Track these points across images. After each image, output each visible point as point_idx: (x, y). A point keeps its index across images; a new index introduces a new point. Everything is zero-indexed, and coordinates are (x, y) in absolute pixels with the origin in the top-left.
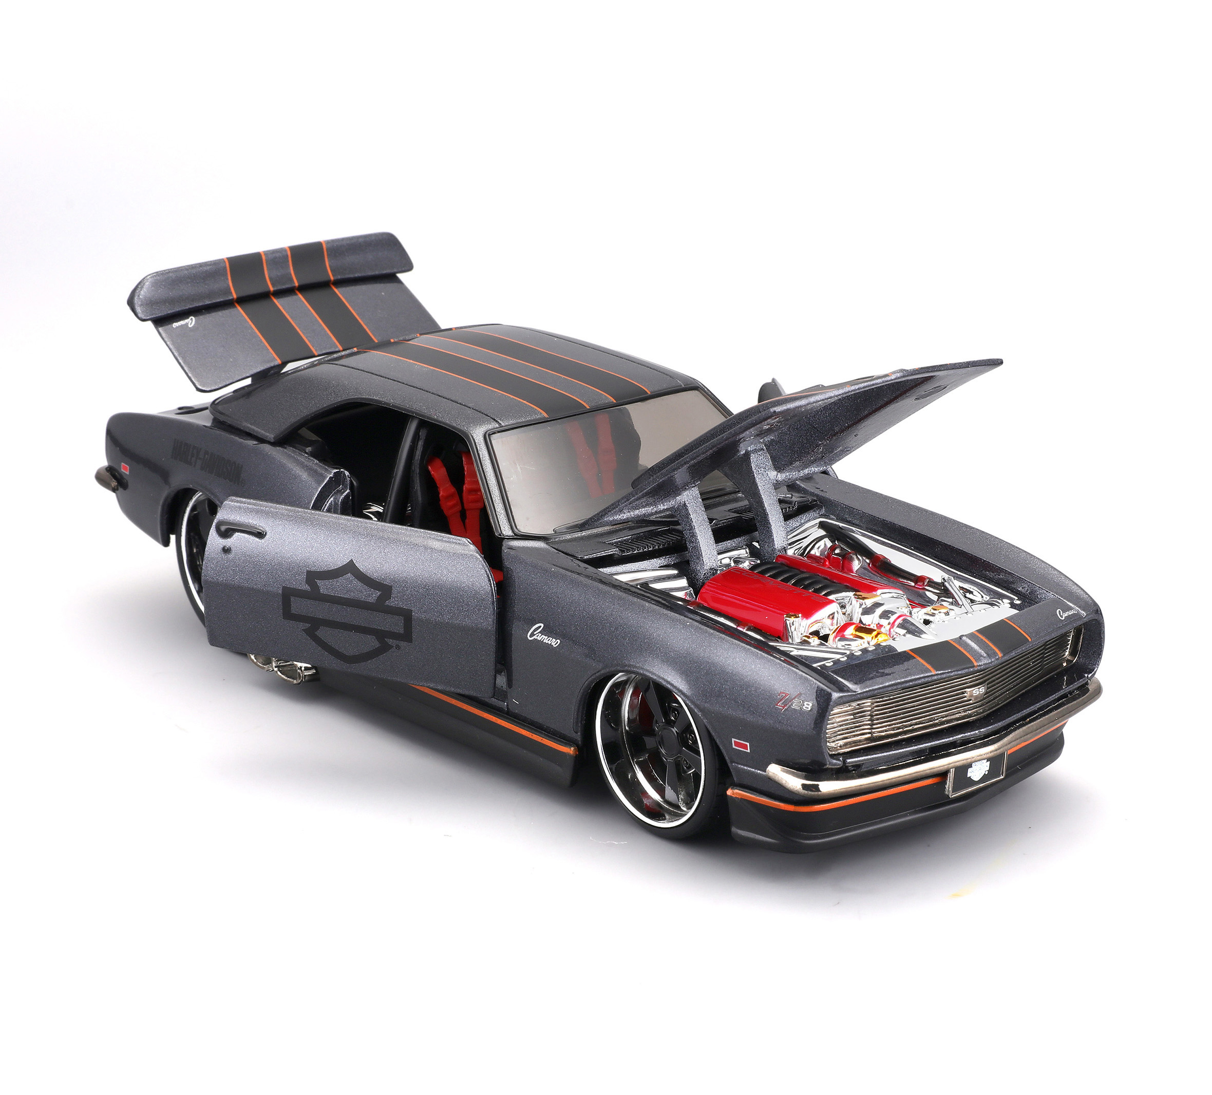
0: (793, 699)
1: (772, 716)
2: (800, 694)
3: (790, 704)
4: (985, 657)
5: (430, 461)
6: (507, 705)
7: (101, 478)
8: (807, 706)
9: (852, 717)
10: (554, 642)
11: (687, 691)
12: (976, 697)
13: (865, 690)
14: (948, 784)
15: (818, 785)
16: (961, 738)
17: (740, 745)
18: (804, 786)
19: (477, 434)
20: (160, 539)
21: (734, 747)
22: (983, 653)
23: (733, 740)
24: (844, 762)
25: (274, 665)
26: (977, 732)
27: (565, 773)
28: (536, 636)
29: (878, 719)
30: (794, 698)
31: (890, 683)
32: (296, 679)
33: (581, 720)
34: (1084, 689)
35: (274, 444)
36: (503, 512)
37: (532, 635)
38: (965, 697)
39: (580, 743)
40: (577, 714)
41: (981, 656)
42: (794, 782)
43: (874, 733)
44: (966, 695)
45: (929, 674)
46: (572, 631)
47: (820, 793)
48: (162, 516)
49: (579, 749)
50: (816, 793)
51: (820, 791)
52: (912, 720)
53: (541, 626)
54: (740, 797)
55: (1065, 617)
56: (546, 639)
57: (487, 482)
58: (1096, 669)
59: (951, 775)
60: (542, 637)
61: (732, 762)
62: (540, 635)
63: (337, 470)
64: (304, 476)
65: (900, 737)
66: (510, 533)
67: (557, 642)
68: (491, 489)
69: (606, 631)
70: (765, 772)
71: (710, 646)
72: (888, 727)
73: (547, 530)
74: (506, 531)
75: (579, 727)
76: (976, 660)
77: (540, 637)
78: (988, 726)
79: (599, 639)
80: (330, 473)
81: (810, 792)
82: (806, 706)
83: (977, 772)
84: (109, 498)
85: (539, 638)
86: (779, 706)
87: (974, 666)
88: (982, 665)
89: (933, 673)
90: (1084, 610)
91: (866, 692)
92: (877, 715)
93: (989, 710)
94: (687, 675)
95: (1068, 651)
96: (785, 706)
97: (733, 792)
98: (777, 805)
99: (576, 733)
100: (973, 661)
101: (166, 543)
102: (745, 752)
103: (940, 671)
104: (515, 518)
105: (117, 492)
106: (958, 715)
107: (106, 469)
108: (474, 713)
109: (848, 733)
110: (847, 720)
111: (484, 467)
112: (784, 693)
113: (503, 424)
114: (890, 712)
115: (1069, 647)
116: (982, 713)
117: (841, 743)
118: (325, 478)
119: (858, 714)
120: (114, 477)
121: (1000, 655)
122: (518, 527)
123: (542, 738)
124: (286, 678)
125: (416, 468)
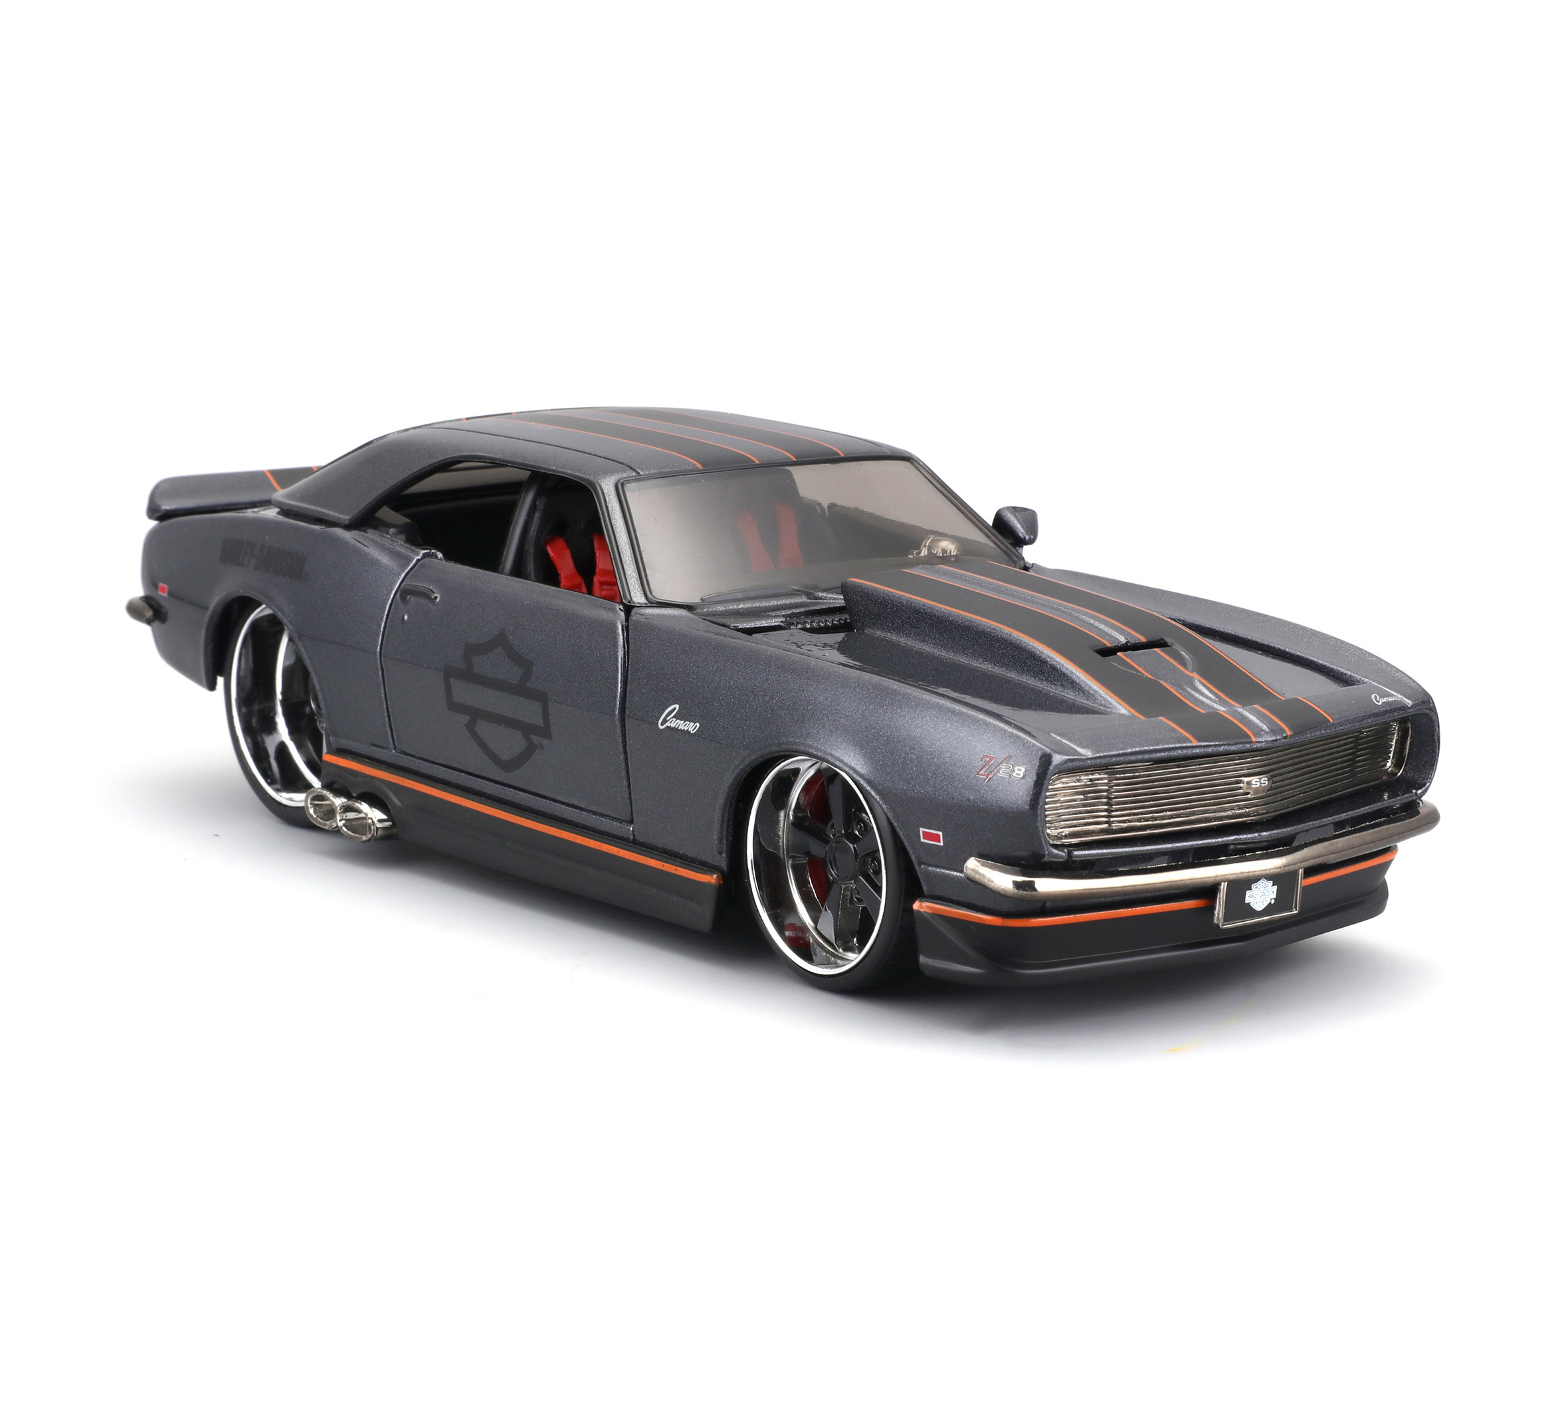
0: (999, 765)
1: (972, 789)
2: (1009, 757)
3: (996, 770)
4: (1267, 732)
5: (548, 542)
6: (633, 831)
7: (134, 610)
8: (1019, 772)
9: (1082, 797)
10: (692, 727)
11: (861, 768)
12: (1256, 791)
13: (1098, 755)
14: (1217, 908)
15: (1033, 883)
16: (1234, 840)
17: (931, 837)
18: (1017, 885)
19: (607, 486)
20: (204, 680)
21: (922, 840)
22: (1265, 727)
23: (921, 830)
24: (1070, 854)
25: (338, 818)
26: (1256, 835)
27: (703, 914)
28: (668, 722)
29: (1118, 804)
30: (1002, 763)
31: (1134, 750)
32: (365, 834)
33: (727, 836)
34: (1411, 808)
35: (348, 527)
36: (634, 575)
37: (665, 721)
38: (1241, 788)
39: (725, 868)
40: (722, 826)
41: (1262, 730)
42: (1003, 880)
43: (1113, 822)
44: (1241, 785)
45: (1188, 745)
46: (715, 709)
47: (1034, 893)
48: (206, 645)
49: (725, 877)
50: (1030, 893)
51: (1036, 890)
52: (1166, 810)
53: (675, 708)
54: (930, 912)
55: (1383, 703)
56: (681, 725)
57: (615, 539)
58: (1428, 784)
59: (1222, 896)
60: (676, 723)
61: (920, 863)
62: (674, 719)
63: (426, 551)
64: (385, 560)
65: (1148, 832)
66: (643, 600)
67: (696, 726)
68: (620, 548)
69: (759, 703)
70: (962, 871)
71: (892, 705)
72: (1132, 817)
73: (693, 598)
74: (638, 598)
75: (724, 845)
76: (1254, 735)
77: (674, 723)
78: (1272, 830)
79: (749, 714)
80: (418, 554)
81: (1024, 892)
82: (1017, 771)
83: (1261, 896)
84: (144, 633)
85: (673, 725)
86: (982, 775)
87: (1251, 742)
88: (1262, 742)
89: (1194, 744)
90: (1409, 698)
91: (1100, 757)
92: (1116, 797)
93: (1274, 812)
94: (862, 748)
95: (1390, 761)
96: (988, 774)
97: (921, 905)
98: (979, 918)
99: (720, 853)
100: (1251, 735)
101: (212, 686)
102: (937, 845)
103: (1204, 742)
104: (650, 583)
105: (153, 624)
106: (1230, 813)
107: (141, 598)
108: (591, 846)
109: (1076, 819)
110: (1075, 800)
111: (613, 522)
112: (987, 757)
113: (641, 473)
114: (1135, 795)
115: (1391, 755)
116: (1263, 814)
117: (1067, 831)
118: (410, 560)
119: (1089, 793)
120: (151, 606)
121: (1289, 733)
122: (653, 594)
123: (676, 867)
124: (353, 834)
125: (530, 548)
